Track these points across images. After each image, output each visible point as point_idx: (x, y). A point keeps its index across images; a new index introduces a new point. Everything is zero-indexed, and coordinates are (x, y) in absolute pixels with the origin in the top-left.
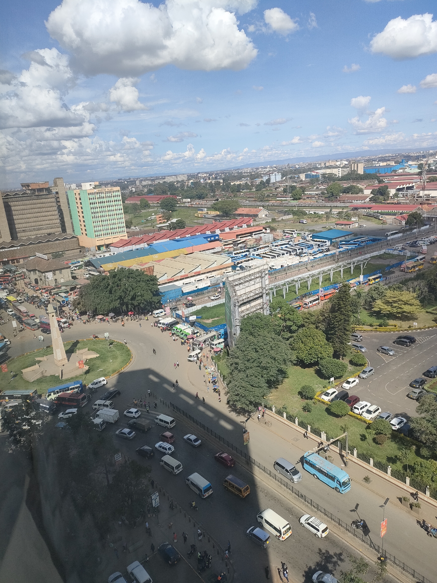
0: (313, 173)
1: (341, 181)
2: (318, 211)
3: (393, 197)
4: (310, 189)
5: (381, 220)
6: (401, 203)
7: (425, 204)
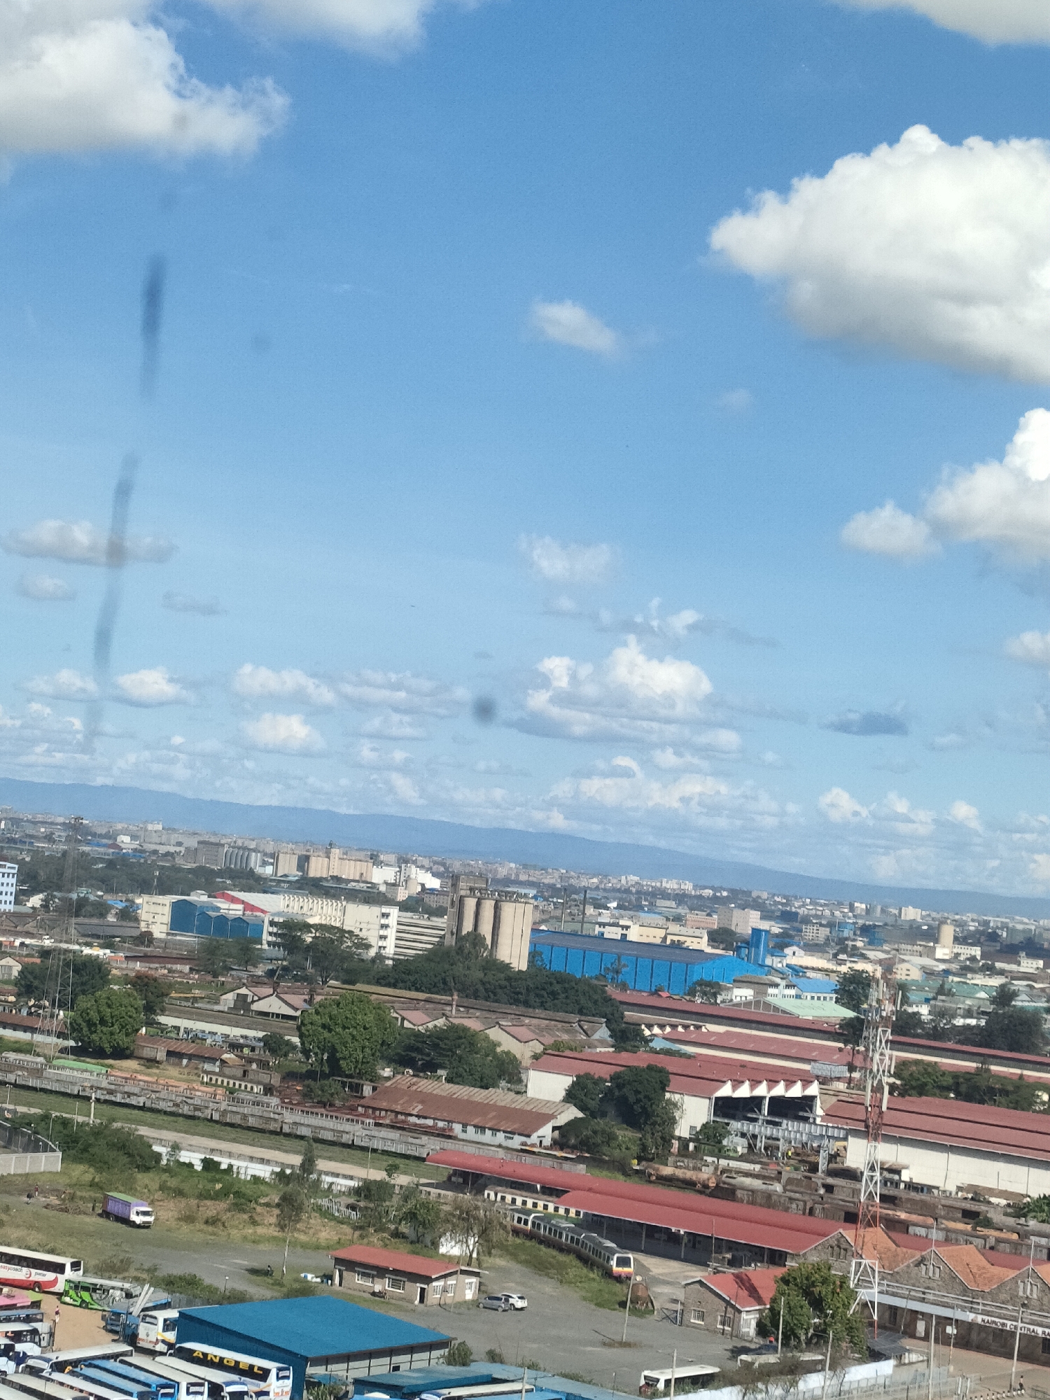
0: (223, 905)
1: (394, 986)
2: (230, 1155)
3: (691, 1146)
4: (195, 999)
5: (619, 1279)
6: (739, 1193)
7: (872, 1222)
